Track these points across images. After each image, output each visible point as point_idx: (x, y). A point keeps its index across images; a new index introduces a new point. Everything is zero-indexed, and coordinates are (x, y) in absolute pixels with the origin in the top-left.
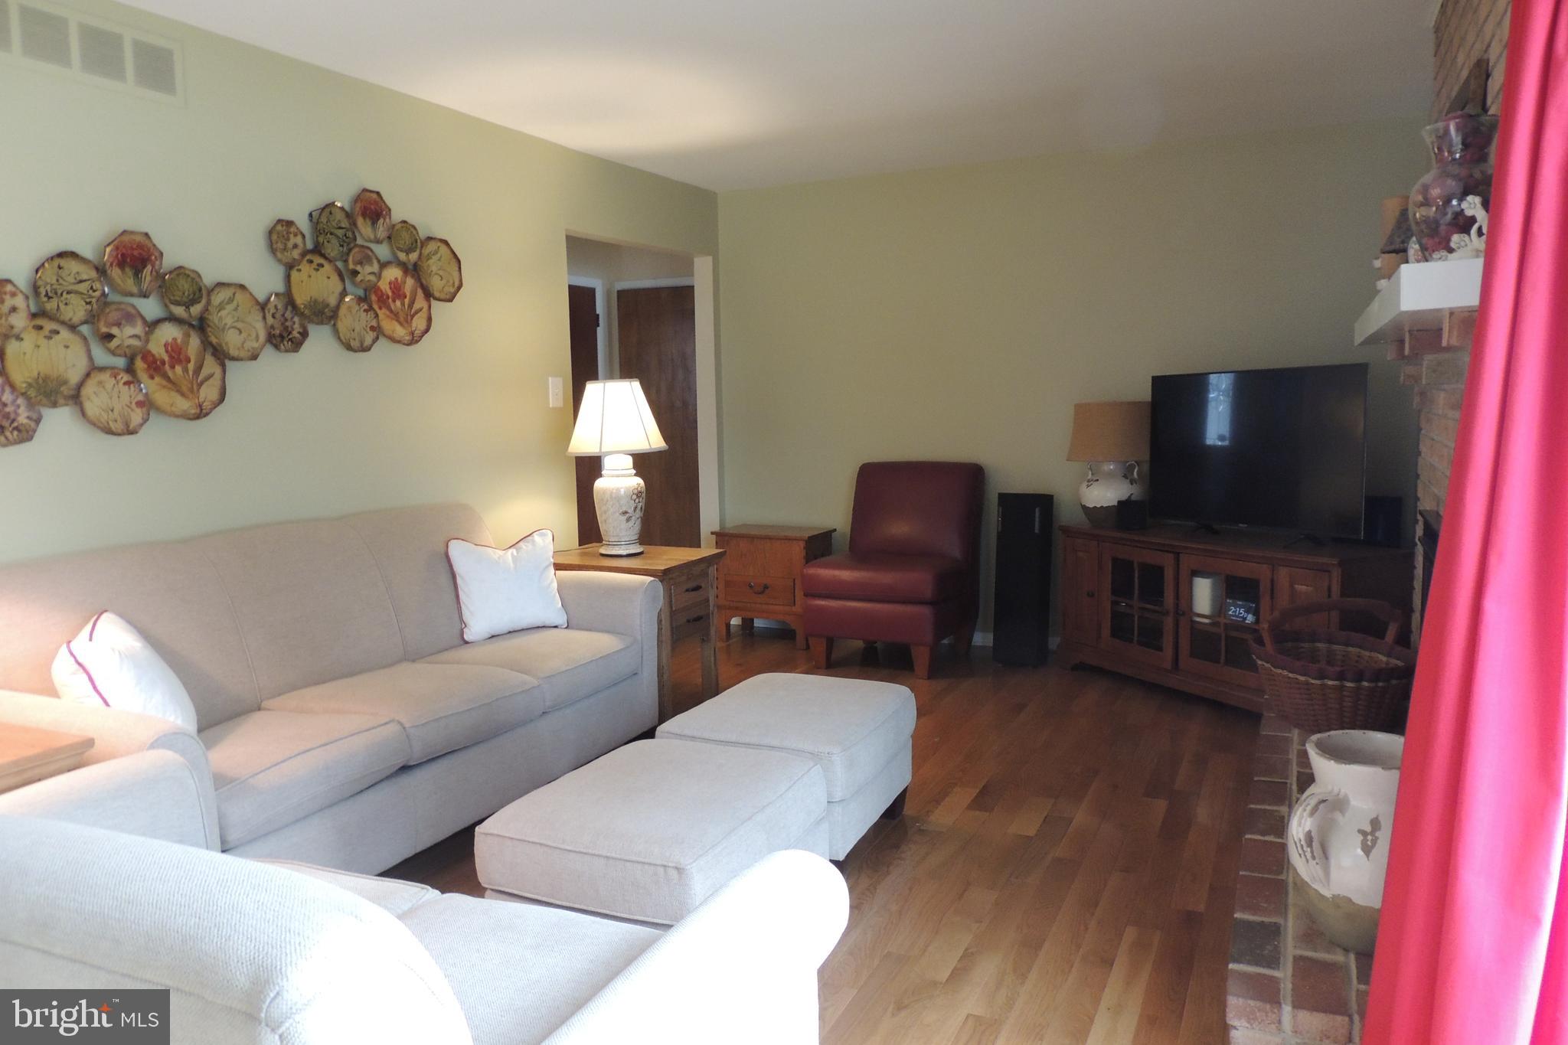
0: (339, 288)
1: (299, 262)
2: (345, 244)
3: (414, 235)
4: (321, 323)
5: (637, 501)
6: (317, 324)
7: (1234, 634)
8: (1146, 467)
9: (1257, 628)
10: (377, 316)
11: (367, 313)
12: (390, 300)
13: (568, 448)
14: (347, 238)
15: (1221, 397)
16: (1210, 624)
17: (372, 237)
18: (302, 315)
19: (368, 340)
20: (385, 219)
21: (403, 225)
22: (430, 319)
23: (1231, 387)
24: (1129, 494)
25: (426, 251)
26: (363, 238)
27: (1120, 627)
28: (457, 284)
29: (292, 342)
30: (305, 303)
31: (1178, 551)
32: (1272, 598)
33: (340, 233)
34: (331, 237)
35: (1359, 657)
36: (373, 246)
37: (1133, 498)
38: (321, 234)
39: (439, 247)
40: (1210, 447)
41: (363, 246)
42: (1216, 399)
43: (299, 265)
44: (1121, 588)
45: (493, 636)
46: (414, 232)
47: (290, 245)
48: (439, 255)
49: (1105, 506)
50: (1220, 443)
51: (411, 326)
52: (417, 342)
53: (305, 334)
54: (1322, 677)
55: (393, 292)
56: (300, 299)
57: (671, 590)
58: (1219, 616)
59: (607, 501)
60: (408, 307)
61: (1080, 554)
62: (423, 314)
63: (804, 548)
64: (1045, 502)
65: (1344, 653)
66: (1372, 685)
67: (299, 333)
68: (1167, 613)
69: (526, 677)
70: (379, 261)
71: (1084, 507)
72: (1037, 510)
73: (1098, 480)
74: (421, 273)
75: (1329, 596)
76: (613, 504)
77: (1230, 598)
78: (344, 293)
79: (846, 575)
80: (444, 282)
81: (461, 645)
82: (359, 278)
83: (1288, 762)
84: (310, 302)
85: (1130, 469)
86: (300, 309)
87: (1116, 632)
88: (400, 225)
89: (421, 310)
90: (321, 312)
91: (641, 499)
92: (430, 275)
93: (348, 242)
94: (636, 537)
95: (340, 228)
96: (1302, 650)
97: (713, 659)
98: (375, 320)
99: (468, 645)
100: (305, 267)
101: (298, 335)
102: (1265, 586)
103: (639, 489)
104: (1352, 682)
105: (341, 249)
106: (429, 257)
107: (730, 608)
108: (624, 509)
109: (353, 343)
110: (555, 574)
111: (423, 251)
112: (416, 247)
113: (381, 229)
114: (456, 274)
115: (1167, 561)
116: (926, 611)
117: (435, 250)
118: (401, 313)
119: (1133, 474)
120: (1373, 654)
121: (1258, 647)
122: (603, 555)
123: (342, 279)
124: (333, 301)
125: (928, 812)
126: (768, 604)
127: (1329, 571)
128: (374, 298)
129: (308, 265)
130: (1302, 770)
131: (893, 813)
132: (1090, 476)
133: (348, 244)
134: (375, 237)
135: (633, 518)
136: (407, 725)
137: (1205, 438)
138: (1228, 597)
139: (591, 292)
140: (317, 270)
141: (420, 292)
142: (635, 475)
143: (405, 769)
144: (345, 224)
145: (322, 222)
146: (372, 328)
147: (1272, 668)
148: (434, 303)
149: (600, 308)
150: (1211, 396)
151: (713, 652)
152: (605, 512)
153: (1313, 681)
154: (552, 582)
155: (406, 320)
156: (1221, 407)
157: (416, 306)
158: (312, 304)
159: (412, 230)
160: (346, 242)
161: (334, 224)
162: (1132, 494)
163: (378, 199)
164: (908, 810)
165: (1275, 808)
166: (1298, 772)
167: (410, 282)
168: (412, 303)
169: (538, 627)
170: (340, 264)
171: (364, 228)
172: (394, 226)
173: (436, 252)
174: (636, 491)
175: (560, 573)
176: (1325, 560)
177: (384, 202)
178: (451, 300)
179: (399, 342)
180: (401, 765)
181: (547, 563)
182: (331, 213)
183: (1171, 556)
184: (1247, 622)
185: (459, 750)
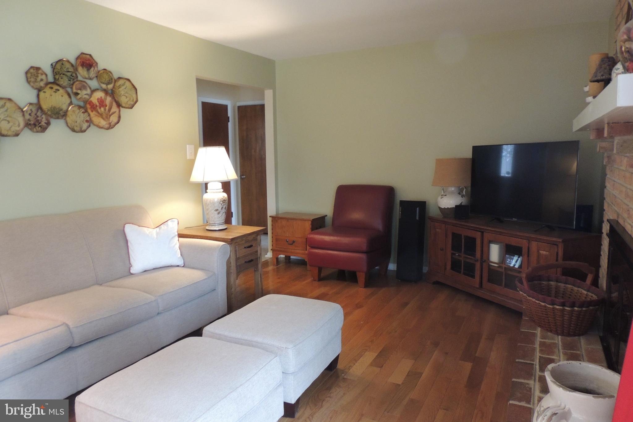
0: (68, 101)
1: (44, 88)
2: (72, 80)
3: (111, 77)
4: (58, 118)
5: (223, 204)
6: (55, 119)
7: (510, 272)
8: (469, 189)
9: (521, 270)
10: (89, 115)
11: (84, 113)
12: (98, 108)
13: (190, 179)
14: (73, 77)
15: (508, 155)
16: (498, 267)
17: (87, 76)
18: (46, 114)
19: (85, 127)
20: (94, 68)
21: (104, 71)
22: (119, 117)
23: (513, 150)
24: (461, 202)
25: (118, 84)
26: (81, 76)
27: (456, 265)
28: (135, 100)
29: (41, 127)
30: (48, 108)
31: (483, 231)
32: (528, 256)
33: (69, 74)
34: (63, 76)
35: (572, 290)
36: (88, 81)
37: (463, 204)
38: (56, 74)
39: (125, 82)
40: (502, 177)
41: (82, 81)
42: (506, 156)
43: (44, 89)
44: (456, 247)
45: (145, 271)
46: (111, 75)
47: (39, 79)
48: (125, 86)
49: (449, 207)
50: (507, 175)
51: (109, 120)
52: (112, 128)
53: (48, 124)
54: (553, 304)
55: (99, 104)
56: (45, 106)
57: (236, 248)
58: (502, 263)
59: (208, 204)
60: (108, 111)
61: (438, 230)
62: (116, 115)
63: (311, 224)
64: (422, 205)
65: (564, 288)
66: (580, 309)
67: (45, 123)
68: (477, 260)
69: (149, 296)
70: (90, 88)
71: (440, 208)
72: (418, 209)
73: (446, 195)
74: (114, 95)
75: (557, 260)
76: (211, 206)
77: (508, 255)
78: (71, 103)
79: (327, 238)
80: (128, 99)
81: (129, 275)
82: (79, 96)
83: (534, 350)
84: (51, 108)
85: (462, 190)
86: (45, 111)
87: (453, 268)
88: (102, 71)
89: (114, 113)
90: (58, 113)
91: (225, 204)
92: (120, 96)
93: (73, 78)
94: (224, 221)
95: (68, 72)
96: (543, 285)
97: (260, 279)
98: (88, 117)
99: (132, 275)
100: (47, 90)
101: (44, 124)
102: (525, 251)
103: (224, 199)
104: (569, 307)
105: (69, 82)
106: (119, 87)
107: (278, 251)
108: (216, 208)
109: (76, 128)
110: (178, 240)
111: (116, 84)
112: (112, 82)
113: (92, 73)
114: (134, 96)
115: (478, 235)
116: (363, 256)
117: (123, 84)
118: (104, 114)
119: (463, 192)
120: (580, 290)
121: (520, 285)
122: (207, 230)
123: (70, 97)
124: (64, 108)
125: (350, 366)
126: (295, 249)
127: (557, 245)
128: (88, 106)
129: (50, 90)
130: (542, 356)
131: (332, 367)
132: (443, 193)
133: (73, 80)
134: (89, 77)
135: (221, 212)
136: (71, 327)
137: (500, 173)
138: (506, 254)
139: (226, 107)
140: (55, 92)
141: (114, 104)
142: (223, 192)
143: (70, 348)
144: (71, 69)
145: (57, 69)
146: (87, 121)
147: (527, 297)
148: (121, 109)
149: (230, 114)
150: (504, 154)
151: (260, 276)
152: (208, 210)
153: (548, 306)
154: (176, 244)
155: (107, 117)
156: (508, 159)
157: (112, 111)
158: (52, 109)
159: (109, 73)
160: (71, 79)
161: (65, 70)
162: (462, 202)
163: (91, 58)
164: (340, 366)
165: (526, 381)
166: (540, 357)
167: (109, 99)
168: (110, 110)
169: (169, 266)
170: (69, 90)
171: (82, 72)
172: (99, 71)
173: (123, 85)
174: (222, 200)
175: (181, 239)
176: (554, 239)
177: (94, 60)
178: (131, 108)
179: (102, 128)
180: (69, 347)
181: (174, 235)
182: (62, 64)
183: (480, 233)
184: (515, 267)
185: (105, 336)
